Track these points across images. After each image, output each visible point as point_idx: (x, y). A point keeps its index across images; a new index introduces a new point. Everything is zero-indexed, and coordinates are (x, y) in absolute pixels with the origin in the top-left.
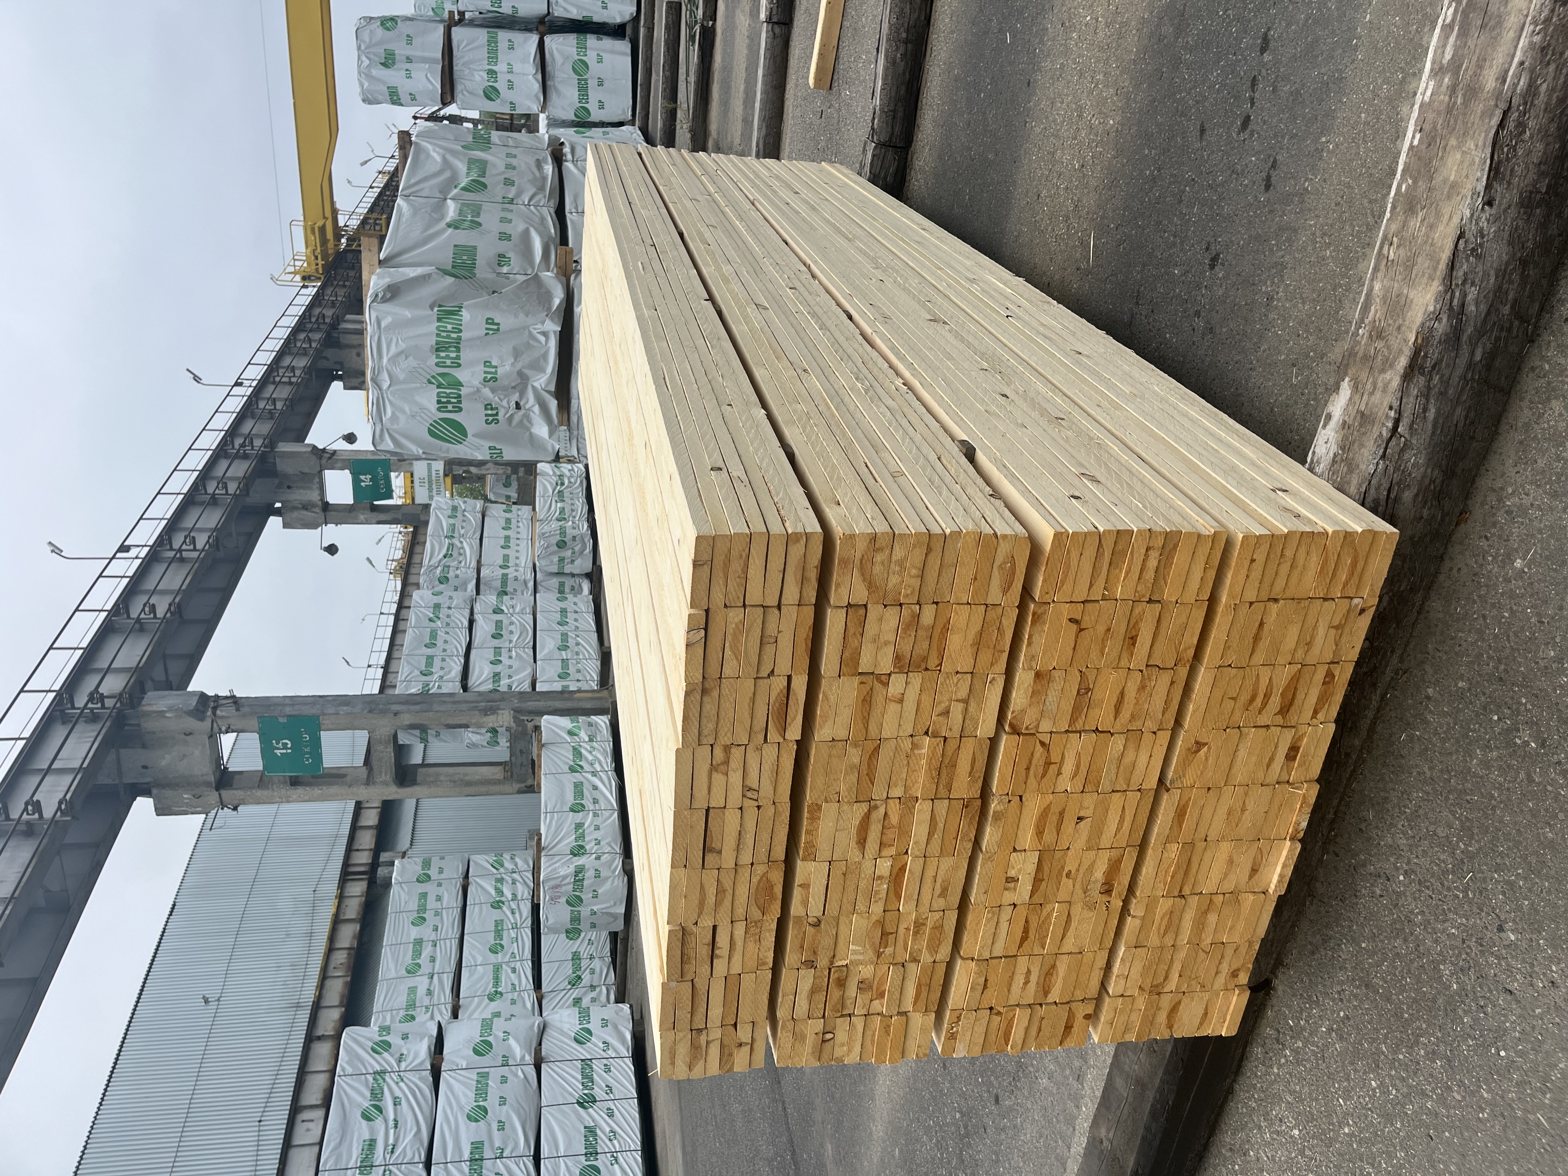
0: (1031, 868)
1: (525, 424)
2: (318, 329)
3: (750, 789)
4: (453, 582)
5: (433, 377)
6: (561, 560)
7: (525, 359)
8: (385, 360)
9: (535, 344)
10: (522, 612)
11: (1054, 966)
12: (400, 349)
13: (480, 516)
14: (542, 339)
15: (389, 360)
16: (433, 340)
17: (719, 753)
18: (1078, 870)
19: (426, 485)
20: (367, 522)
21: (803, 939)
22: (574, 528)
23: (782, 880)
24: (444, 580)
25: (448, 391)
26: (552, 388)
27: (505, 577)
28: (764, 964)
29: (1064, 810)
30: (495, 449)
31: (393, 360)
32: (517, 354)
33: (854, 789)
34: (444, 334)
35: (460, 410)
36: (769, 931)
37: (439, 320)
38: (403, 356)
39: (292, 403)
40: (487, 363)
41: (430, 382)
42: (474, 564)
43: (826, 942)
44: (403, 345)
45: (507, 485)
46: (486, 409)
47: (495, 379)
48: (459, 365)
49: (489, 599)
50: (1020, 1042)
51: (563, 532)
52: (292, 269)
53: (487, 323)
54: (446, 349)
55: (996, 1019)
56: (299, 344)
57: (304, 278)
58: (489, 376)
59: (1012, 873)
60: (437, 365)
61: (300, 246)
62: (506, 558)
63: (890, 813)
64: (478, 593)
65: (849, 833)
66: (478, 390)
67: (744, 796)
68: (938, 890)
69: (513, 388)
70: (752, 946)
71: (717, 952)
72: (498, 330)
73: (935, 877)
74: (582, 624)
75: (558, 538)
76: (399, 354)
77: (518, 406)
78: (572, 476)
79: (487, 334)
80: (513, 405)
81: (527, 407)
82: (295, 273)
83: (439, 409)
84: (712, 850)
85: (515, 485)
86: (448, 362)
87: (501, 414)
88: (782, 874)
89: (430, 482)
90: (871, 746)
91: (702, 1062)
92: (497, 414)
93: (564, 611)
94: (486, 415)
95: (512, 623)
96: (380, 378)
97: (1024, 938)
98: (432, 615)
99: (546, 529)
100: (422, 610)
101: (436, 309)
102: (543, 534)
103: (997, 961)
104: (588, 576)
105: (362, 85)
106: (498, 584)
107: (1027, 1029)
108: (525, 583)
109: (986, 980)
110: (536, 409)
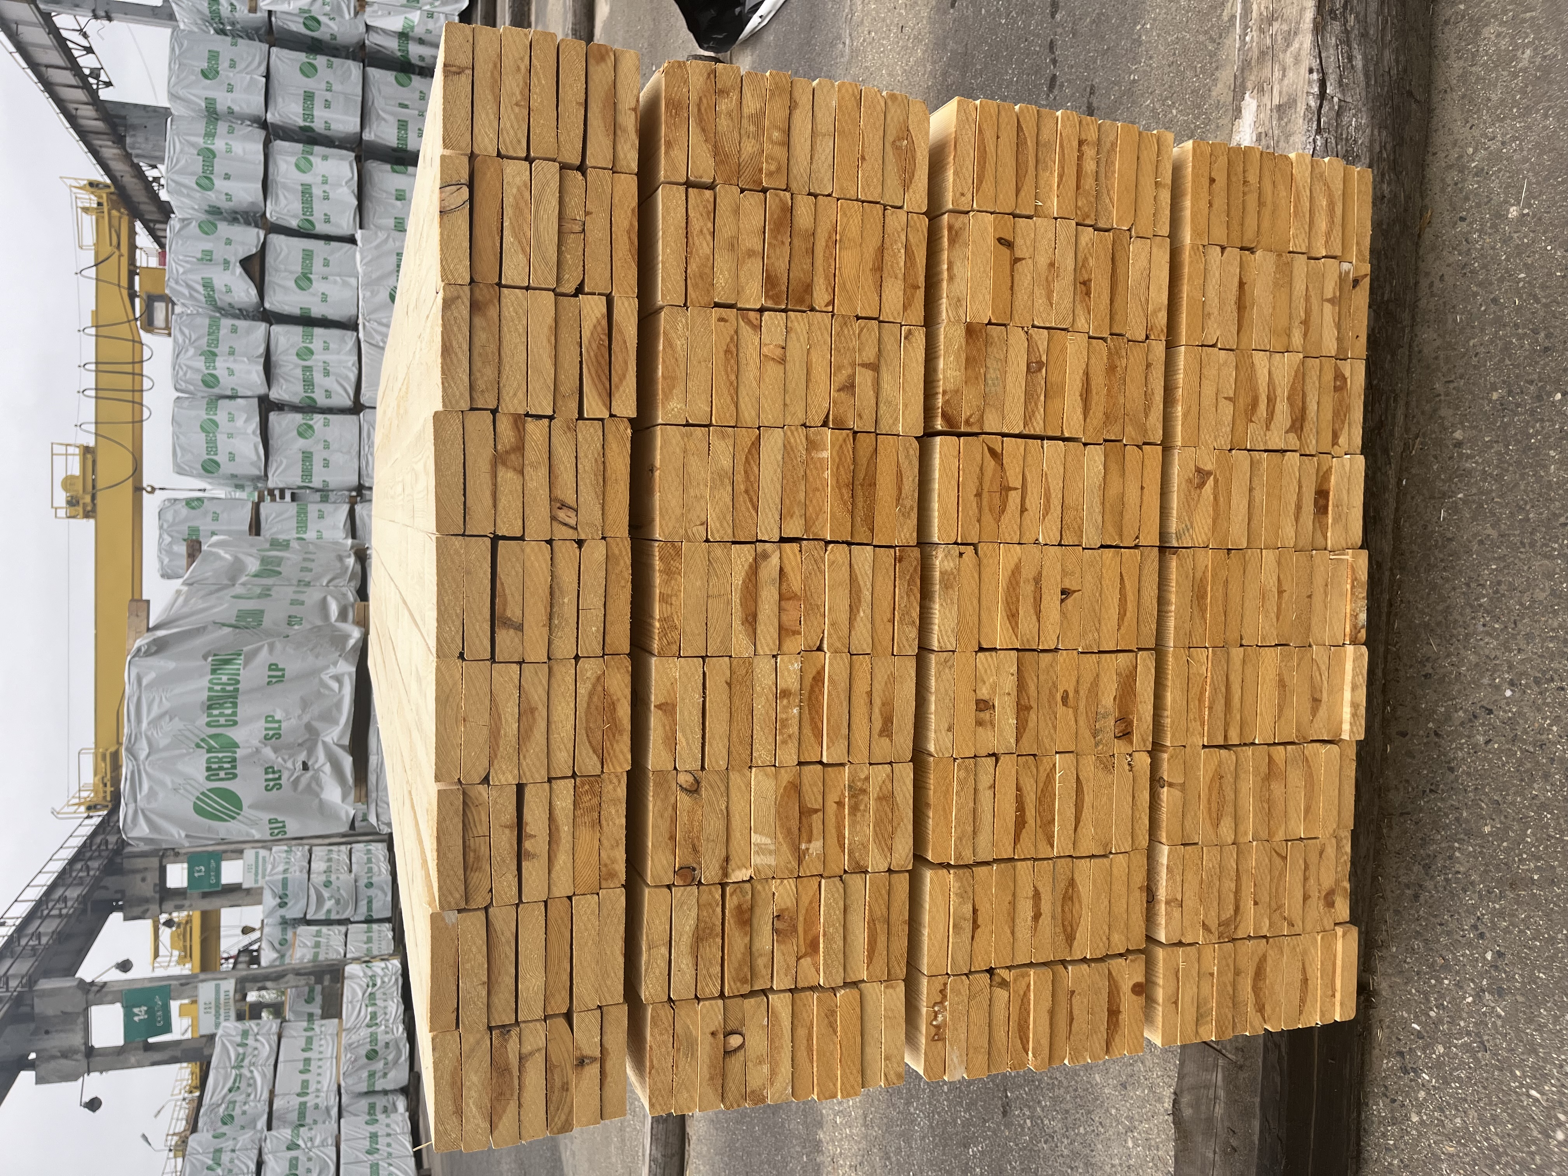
0: (1009, 683)
1: (314, 789)
2: (100, 856)
3: (563, 506)
4: (239, 1120)
5: (203, 740)
6: (372, 1075)
7: (315, 710)
8: (144, 725)
9: (327, 692)
10: (323, 1144)
11: (1072, 883)
12: (163, 710)
13: (276, 1038)
14: (335, 686)
15: (149, 724)
16: (205, 695)
17: (505, 425)
18: (1077, 691)
19: (213, 1011)
20: (140, 1065)
21: (674, 820)
22: (387, 1033)
23: (628, 692)
24: (228, 1119)
25: (220, 755)
26: (346, 741)
27: (303, 1105)
28: (612, 875)
29: (1040, 574)
30: (277, 821)
31: (154, 723)
32: (305, 704)
33: (729, 518)
34: (218, 688)
35: (235, 776)
36: (615, 802)
37: (214, 671)
38: (167, 718)
39: (60, 937)
40: (269, 718)
41: (198, 746)
42: (266, 1095)
43: (714, 825)
44: (167, 705)
45: (310, 1000)
46: (267, 773)
47: (278, 736)
48: (235, 723)
49: (284, 1133)
50: (1045, 1042)
51: (374, 1039)
52: (77, 801)
53: (270, 669)
54: (221, 706)
55: (1001, 994)
56: (74, 874)
57: (89, 808)
58: (271, 733)
59: (984, 693)
60: (208, 724)
61: (88, 777)
62: (305, 1084)
63: (787, 569)
64: (269, 1128)
65: (729, 602)
66: (258, 751)
67: (553, 518)
68: (878, 725)
69: (299, 745)
70: (586, 835)
71: (527, 845)
72: (283, 676)
73: (870, 694)
74: (396, 1149)
75: (368, 1047)
76: (161, 716)
77: (305, 767)
78: (385, 975)
79: (269, 683)
80: (299, 765)
81: (316, 767)
82: (79, 804)
83: (208, 778)
84: (508, 623)
85: (319, 999)
86: (222, 720)
87: (285, 775)
88: (628, 679)
89: (218, 1007)
90: (746, 438)
91: (513, 1106)
92: (280, 778)
93: (374, 1137)
94: (266, 780)
95: (310, 1159)
96: (137, 746)
97: (1020, 823)
98: (210, 1162)
99: (354, 1038)
100: (199, 1157)
101: (210, 659)
102: (350, 1045)
103: (984, 869)
104: (404, 1091)
105: (161, 561)
106: (294, 1116)
107: (1052, 1013)
108: (328, 1110)
109: (975, 911)
110: (327, 768)
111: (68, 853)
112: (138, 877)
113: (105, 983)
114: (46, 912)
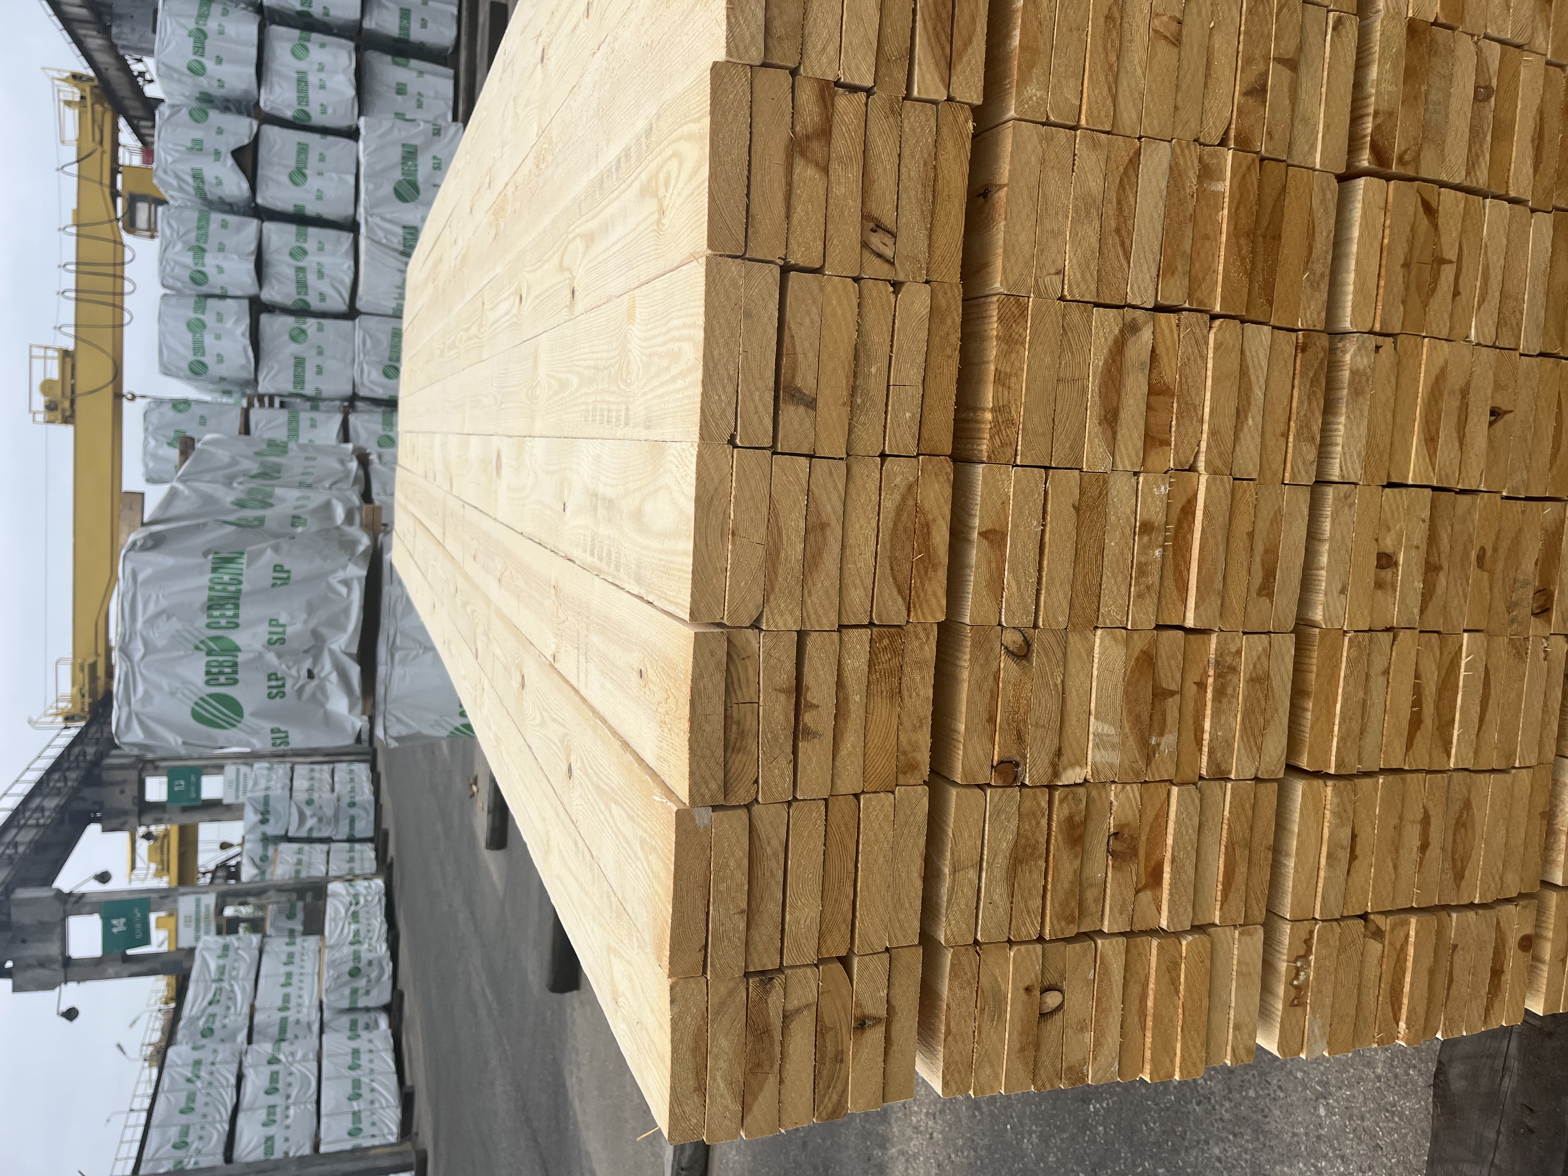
0: (1419, 533)
1: (319, 699)
3: (879, 227)
4: (219, 1034)
5: (202, 642)
6: (354, 992)
7: (322, 615)
8: (139, 624)
9: (334, 597)
10: (305, 1058)
11: (1467, 805)
12: (161, 607)
13: (256, 953)
14: (343, 590)
15: (145, 622)
16: (205, 595)
17: (807, 96)
19: (193, 924)
20: (118, 976)
21: (994, 696)
22: (370, 951)
23: (947, 510)
24: (207, 1033)
25: (221, 659)
26: (354, 650)
27: (284, 1021)
28: (912, 767)
29: (1468, 384)
30: (279, 731)
31: (151, 622)
32: (311, 609)
33: (1094, 266)
34: (219, 587)
35: (235, 682)
36: (920, 664)
37: (214, 570)
38: (164, 617)
39: (37, 846)
40: (273, 622)
41: (197, 648)
42: (246, 1010)
43: (1047, 704)
44: (164, 603)
45: (291, 916)
46: (269, 679)
47: (282, 641)
48: (237, 626)
49: (264, 1048)
50: (1421, 1010)
51: (357, 957)
52: (54, 711)
53: (275, 571)
54: (221, 607)
55: (1375, 947)
56: (51, 784)
57: (67, 719)
58: (275, 637)
59: (1388, 543)
60: (208, 626)
62: (286, 998)
63: (1161, 350)
64: (250, 1041)
65: (1084, 391)
66: (260, 656)
67: (865, 245)
69: (306, 652)
70: (881, 708)
71: (808, 718)
72: (288, 578)
74: (378, 1065)
75: (351, 965)
76: (158, 615)
77: (310, 675)
78: (368, 894)
79: (274, 585)
80: (304, 673)
81: (323, 674)
82: (57, 715)
83: (207, 683)
84: (797, 396)
85: (300, 915)
86: (223, 622)
87: (289, 683)
88: (948, 491)
89: (198, 921)
90: (1122, 150)
91: (772, 1081)
92: (283, 686)
93: (356, 1053)
94: (269, 687)
95: (291, 1074)
96: (132, 646)
97: (1416, 722)
98: (189, 1075)
99: (337, 955)
100: (179, 1069)
101: (210, 557)
102: (333, 961)
103: (1367, 782)
104: (387, 1009)
106: (275, 1031)
107: (1432, 972)
108: (309, 1026)
109: (1354, 837)
110: (334, 677)
111: (46, 763)
112: (117, 789)
113: (83, 895)
114: (22, 822)
